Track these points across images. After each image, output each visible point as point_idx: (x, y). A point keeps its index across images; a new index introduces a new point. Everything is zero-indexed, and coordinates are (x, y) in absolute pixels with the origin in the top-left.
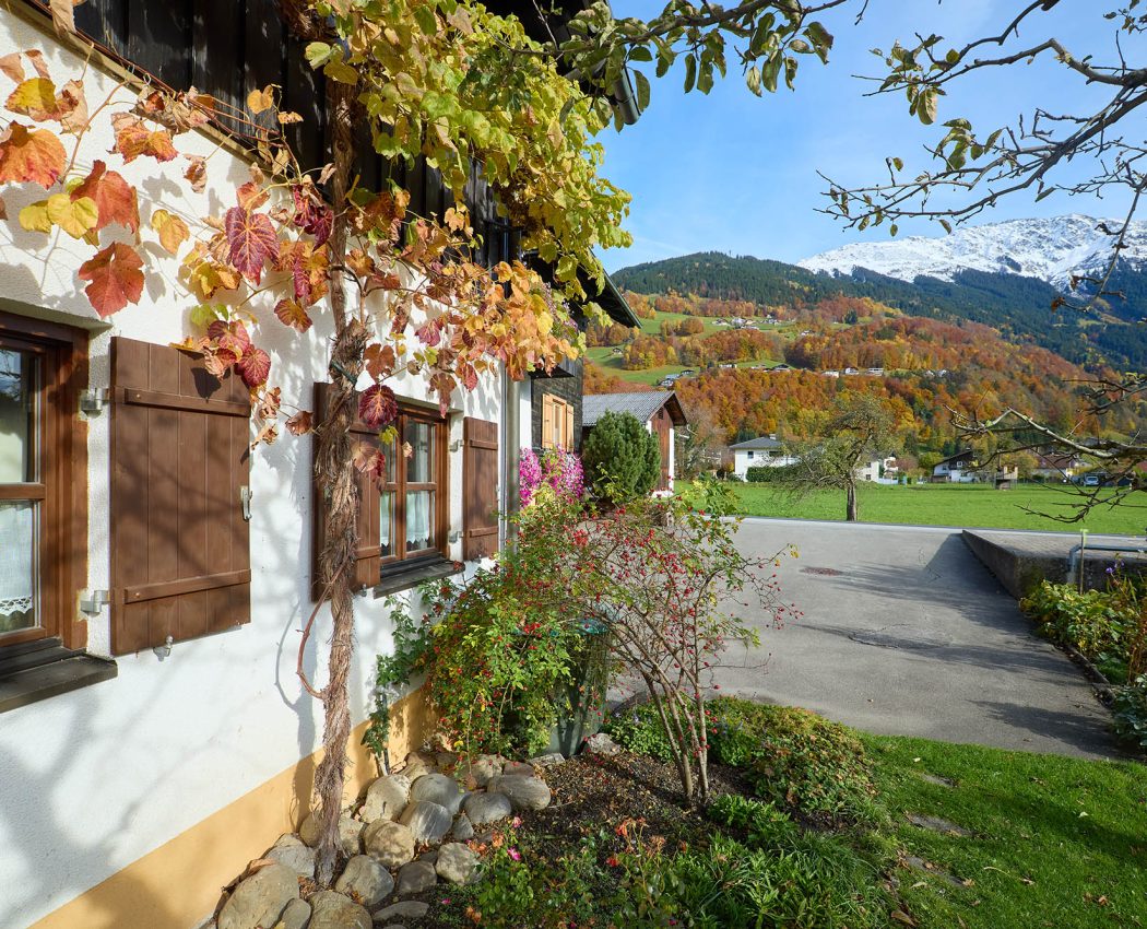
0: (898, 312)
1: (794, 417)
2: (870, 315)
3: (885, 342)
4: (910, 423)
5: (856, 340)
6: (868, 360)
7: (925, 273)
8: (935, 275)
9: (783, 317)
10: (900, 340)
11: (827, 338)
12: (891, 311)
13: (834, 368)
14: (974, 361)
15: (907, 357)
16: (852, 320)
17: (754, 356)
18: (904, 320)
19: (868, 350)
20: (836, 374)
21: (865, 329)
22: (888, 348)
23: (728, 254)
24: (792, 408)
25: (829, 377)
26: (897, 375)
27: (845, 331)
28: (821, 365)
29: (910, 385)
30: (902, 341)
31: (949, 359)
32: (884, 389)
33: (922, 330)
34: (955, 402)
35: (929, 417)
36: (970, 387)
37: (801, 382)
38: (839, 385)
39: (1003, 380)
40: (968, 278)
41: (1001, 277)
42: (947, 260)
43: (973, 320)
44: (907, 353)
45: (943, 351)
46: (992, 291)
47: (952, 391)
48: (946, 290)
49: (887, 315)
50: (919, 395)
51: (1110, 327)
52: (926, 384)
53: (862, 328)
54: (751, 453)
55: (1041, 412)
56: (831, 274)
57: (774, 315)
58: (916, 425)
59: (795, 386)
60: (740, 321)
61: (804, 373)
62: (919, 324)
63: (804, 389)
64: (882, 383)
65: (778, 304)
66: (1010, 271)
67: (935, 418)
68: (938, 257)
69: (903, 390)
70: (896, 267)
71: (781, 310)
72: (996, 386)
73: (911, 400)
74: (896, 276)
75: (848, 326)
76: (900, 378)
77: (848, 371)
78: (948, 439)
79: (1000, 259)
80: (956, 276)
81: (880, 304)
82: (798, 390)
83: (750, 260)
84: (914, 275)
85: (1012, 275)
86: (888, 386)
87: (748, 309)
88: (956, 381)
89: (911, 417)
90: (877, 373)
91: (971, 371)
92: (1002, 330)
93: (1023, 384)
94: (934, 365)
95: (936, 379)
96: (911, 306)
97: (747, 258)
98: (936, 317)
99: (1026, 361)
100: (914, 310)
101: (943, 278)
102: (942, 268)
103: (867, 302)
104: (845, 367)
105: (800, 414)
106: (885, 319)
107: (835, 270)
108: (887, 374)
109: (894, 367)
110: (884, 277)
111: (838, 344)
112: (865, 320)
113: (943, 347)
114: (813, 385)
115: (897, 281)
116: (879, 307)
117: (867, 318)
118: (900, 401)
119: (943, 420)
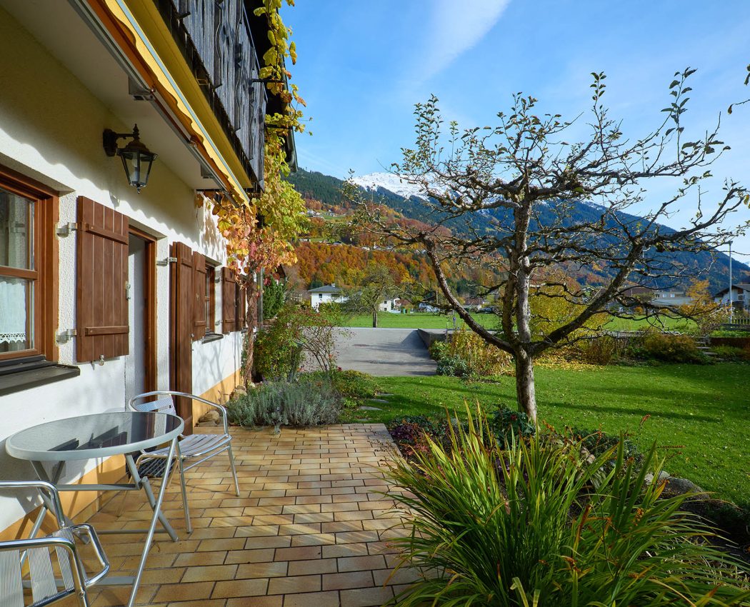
0: (402, 215)
1: (344, 273)
2: (387, 215)
4: (407, 279)
6: (386, 242)
7: (415, 194)
8: (420, 196)
9: (338, 212)
12: (398, 214)
13: (367, 245)
17: (321, 235)
18: (404, 220)
20: (368, 249)
23: (305, 169)
24: (344, 268)
25: (364, 250)
26: (400, 252)
28: (360, 243)
29: (408, 257)
30: (404, 232)
32: (394, 259)
33: (414, 227)
35: (417, 276)
37: (348, 253)
38: (370, 256)
47: (428, 262)
48: (425, 205)
49: (396, 216)
50: (412, 264)
51: (499, 233)
52: (415, 258)
54: (321, 295)
55: (469, 275)
56: (366, 189)
57: (333, 210)
58: (411, 280)
59: (345, 254)
60: (312, 212)
61: (350, 247)
62: (412, 223)
63: (350, 256)
64: (393, 256)
65: (335, 204)
67: (420, 277)
69: (403, 260)
70: (400, 189)
71: (337, 208)
73: (408, 266)
74: (401, 194)
76: (403, 253)
77: (375, 247)
78: (426, 288)
81: (392, 210)
82: (347, 257)
83: (318, 174)
84: (410, 195)
86: (396, 258)
87: (317, 205)
89: (408, 276)
90: (391, 250)
92: (452, 230)
95: (421, 255)
96: (408, 212)
97: (317, 173)
100: (409, 215)
103: (385, 208)
105: (348, 272)
106: (394, 219)
107: (368, 187)
110: (394, 194)
114: (355, 255)
115: (401, 197)
116: (391, 211)
117: (385, 218)
118: (402, 266)
119: (425, 278)
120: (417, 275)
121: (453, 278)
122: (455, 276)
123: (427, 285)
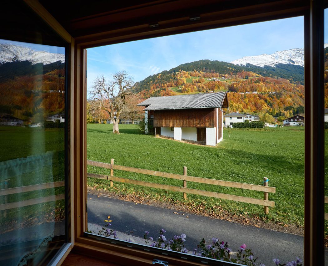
0: (260, 76)
2: (252, 76)
3: (258, 84)
4: (266, 107)
5: (249, 84)
6: (252, 89)
7: (267, 64)
8: (270, 65)
9: (227, 77)
10: (261, 84)
11: (240, 83)
12: (258, 75)
13: (243, 92)
14: (283, 89)
15: (264, 88)
16: (247, 78)
17: (219, 89)
18: (262, 78)
19: (252, 86)
20: (244, 93)
21: (251, 80)
22: (258, 86)
23: (211, 60)
24: (231, 103)
25: (242, 94)
26: (261, 93)
27: (246, 81)
28: (239, 91)
29: (266, 96)
30: (262, 84)
31: (276, 88)
32: (258, 98)
33: (268, 81)
34: (279, 101)
36: (283, 97)
37: (233, 96)
38: (245, 97)
39: (292, 94)
40: (280, 66)
41: (289, 65)
42: (273, 61)
43: (281, 77)
44: (264, 87)
45: (274, 86)
46: (286, 69)
47: (278, 98)
48: (273, 69)
49: (257, 76)
50: (268, 99)
52: (270, 96)
53: (250, 80)
54: (231, 118)
56: (240, 65)
57: (224, 77)
58: (268, 108)
59: (232, 97)
60: (215, 79)
61: (234, 93)
62: (266, 79)
63: (234, 98)
64: (257, 96)
65: (225, 74)
66: (292, 63)
67: (273, 106)
68: (271, 60)
69: (263, 98)
70: (258, 63)
71: (226, 75)
72: (291, 96)
73: (266, 101)
74: (259, 65)
75: (246, 80)
76: (263, 94)
77: (247, 92)
78: (277, 112)
79: (288, 60)
80: (276, 65)
82: (233, 98)
83: (217, 61)
84: (264, 65)
85: (292, 65)
86: (259, 96)
87: (217, 75)
88: (279, 95)
89: (266, 105)
90: (256, 93)
91: (283, 92)
92: (290, 80)
93: (298, 95)
94: (272, 90)
95: (273, 94)
96: (264, 74)
97: (216, 61)
98: (271, 77)
99: (298, 89)
100: (264, 75)
101: (272, 66)
102: (271, 63)
103: (251, 73)
104: (246, 91)
105: (234, 105)
106: (256, 78)
107: (241, 64)
108: (259, 93)
109: (260, 91)
110: (255, 66)
111: (244, 85)
112: (250, 78)
113: (274, 85)
114: (237, 97)
115: (259, 67)
116: (254, 74)
117: (251, 77)
118: (263, 101)
119: (276, 107)
120: (271, 105)
121: (293, 106)
122: (295, 105)
123: (278, 110)
